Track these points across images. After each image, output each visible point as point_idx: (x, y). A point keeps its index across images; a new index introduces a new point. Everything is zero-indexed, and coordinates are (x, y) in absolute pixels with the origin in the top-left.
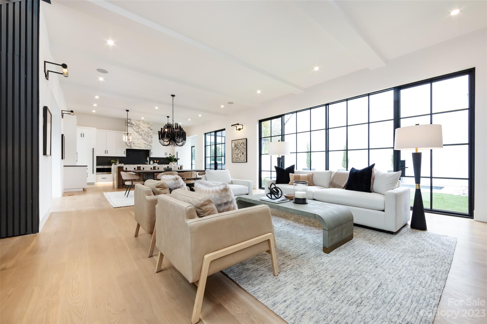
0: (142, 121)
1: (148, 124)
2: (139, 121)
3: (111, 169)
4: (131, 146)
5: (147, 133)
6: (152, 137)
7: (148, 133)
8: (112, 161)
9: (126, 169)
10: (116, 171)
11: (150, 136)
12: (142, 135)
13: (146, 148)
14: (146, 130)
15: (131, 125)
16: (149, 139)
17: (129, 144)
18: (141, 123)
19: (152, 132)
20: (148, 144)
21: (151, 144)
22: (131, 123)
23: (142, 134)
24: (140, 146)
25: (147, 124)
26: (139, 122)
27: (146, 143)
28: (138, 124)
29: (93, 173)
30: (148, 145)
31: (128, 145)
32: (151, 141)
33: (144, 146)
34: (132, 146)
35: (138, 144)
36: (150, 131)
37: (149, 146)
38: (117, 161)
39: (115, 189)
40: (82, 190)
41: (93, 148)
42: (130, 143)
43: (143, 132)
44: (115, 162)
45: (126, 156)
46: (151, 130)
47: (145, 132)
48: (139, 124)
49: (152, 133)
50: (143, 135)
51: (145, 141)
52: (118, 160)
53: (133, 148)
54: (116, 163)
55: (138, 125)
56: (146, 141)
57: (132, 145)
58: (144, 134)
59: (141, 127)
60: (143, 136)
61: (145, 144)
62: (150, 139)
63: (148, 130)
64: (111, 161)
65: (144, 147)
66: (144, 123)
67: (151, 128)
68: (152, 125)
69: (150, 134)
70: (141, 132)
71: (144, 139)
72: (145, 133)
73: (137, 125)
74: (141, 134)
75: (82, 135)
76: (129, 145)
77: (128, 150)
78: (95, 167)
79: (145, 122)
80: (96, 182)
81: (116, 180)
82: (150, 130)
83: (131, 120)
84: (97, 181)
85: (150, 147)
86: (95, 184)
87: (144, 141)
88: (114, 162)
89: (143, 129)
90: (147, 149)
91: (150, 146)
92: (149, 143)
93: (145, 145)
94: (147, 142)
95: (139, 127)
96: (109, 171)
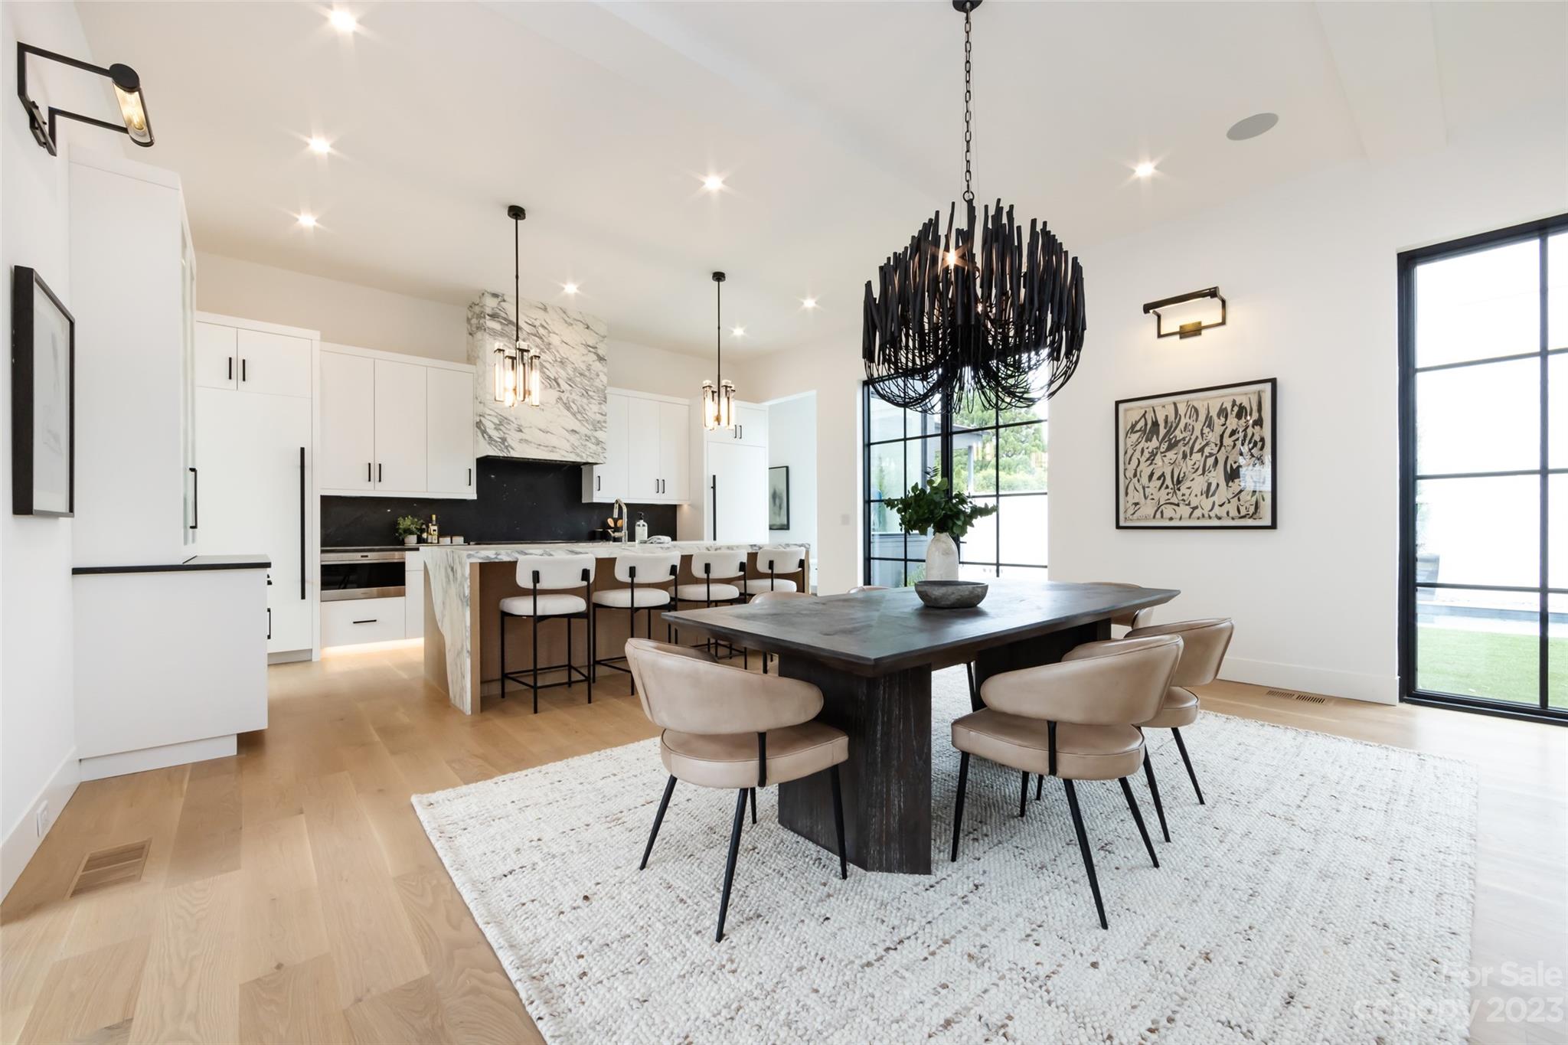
0: (560, 312)
1: (588, 328)
2: (545, 310)
3: (401, 566)
4: (504, 440)
5: (581, 374)
6: (605, 398)
7: (587, 373)
8: (406, 522)
9: (536, 576)
10: (467, 592)
11: (597, 390)
12: (558, 384)
13: (578, 455)
14: (579, 358)
15: (506, 328)
16: (593, 409)
17: (497, 429)
18: (556, 324)
19: (605, 370)
20: (589, 433)
21: (600, 434)
22: (505, 319)
23: (560, 381)
24: (553, 441)
25: (581, 326)
26: (542, 313)
27: (576, 426)
28: (537, 323)
29: (303, 597)
30: (588, 438)
31: (490, 437)
32: (599, 417)
33: (568, 444)
34: (510, 441)
35: (540, 430)
36: (597, 366)
37: (589, 444)
38: (431, 521)
39: (462, 713)
40: (230, 748)
41: (302, 450)
42: (501, 424)
43: (564, 369)
44: (422, 531)
45: (475, 497)
46: (601, 359)
47: (575, 369)
48: (543, 326)
49: (604, 378)
50: (564, 386)
51: (574, 415)
52: (434, 517)
53: (514, 454)
54: (425, 535)
55: (542, 331)
56: (579, 416)
57: (513, 439)
58: (570, 381)
59: (555, 340)
60: (563, 388)
61: (573, 431)
62: (595, 408)
63: (584, 358)
64: (401, 520)
65: (570, 449)
66: (566, 322)
67: (601, 352)
68: (604, 337)
69: (597, 383)
70: (553, 370)
71: (568, 408)
72: (571, 373)
73: (533, 330)
74: (555, 380)
75: (237, 369)
76: (495, 434)
77: (487, 466)
78: (316, 559)
79: (575, 319)
80: (322, 647)
81: (471, 653)
82: (597, 363)
83: (504, 301)
84: (326, 642)
85: (594, 447)
86: (315, 658)
87: (569, 414)
88: (413, 527)
89: (565, 351)
90: (582, 457)
91: (598, 443)
92: (591, 427)
93: (573, 438)
94: (580, 421)
95: (541, 338)
96: (391, 577)
